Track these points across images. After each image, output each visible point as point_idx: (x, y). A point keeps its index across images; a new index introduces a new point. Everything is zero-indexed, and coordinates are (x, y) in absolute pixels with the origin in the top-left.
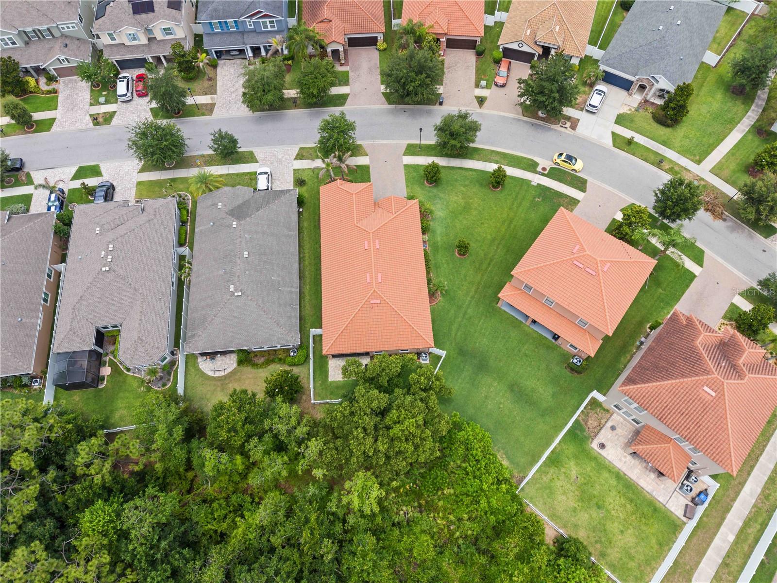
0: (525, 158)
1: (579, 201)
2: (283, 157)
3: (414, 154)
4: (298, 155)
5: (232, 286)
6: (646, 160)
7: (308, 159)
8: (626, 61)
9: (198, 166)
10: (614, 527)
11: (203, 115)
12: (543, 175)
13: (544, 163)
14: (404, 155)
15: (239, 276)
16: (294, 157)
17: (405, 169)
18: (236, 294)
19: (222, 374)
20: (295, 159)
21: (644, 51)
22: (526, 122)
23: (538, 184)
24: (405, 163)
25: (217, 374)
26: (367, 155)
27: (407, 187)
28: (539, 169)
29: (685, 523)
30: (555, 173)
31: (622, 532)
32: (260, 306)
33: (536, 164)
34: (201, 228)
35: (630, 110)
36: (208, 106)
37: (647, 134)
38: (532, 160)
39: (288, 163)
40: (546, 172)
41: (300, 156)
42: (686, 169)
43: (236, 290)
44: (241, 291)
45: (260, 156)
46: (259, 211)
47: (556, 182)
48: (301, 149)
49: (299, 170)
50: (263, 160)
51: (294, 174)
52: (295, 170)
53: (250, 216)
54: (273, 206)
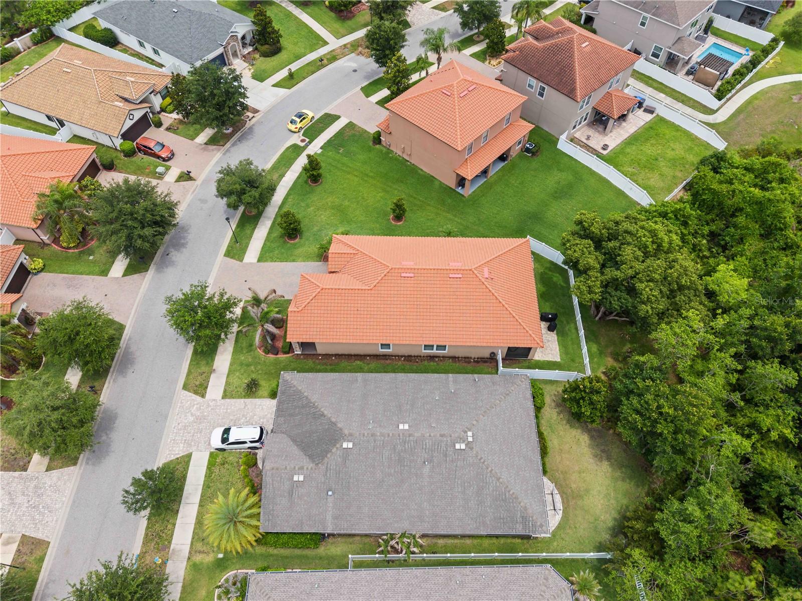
0: (284, 152)
1: (351, 122)
2: (192, 415)
3: (244, 250)
4: (196, 393)
5: (458, 446)
6: (313, 73)
7: (209, 377)
8: (201, 45)
9: (164, 563)
10: (670, 154)
11: (41, 560)
12: (310, 143)
13: (296, 139)
14: (241, 261)
15: (442, 436)
16: (198, 398)
17: (265, 261)
18: (470, 439)
19: (558, 498)
20: (203, 396)
21: (197, 28)
22: (233, 145)
23: (321, 148)
24: (255, 261)
25: (559, 505)
27: (294, 261)
28: (302, 144)
29: (658, 115)
30: (312, 132)
31: (673, 149)
32: (485, 412)
33: (295, 145)
34: (329, 517)
35: (250, 69)
36: (24, 550)
37: (284, 65)
38: (288, 148)
39: (209, 406)
40: (308, 140)
41: (200, 390)
42: (331, 51)
43: (463, 440)
44: (466, 432)
45: (178, 451)
46: (323, 415)
47: (322, 134)
48: (185, 387)
49: (225, 391)
50: (190, 445)
51: (232, 397)
52: (225, 396)
53: (335, 424)
54: (314, 398)
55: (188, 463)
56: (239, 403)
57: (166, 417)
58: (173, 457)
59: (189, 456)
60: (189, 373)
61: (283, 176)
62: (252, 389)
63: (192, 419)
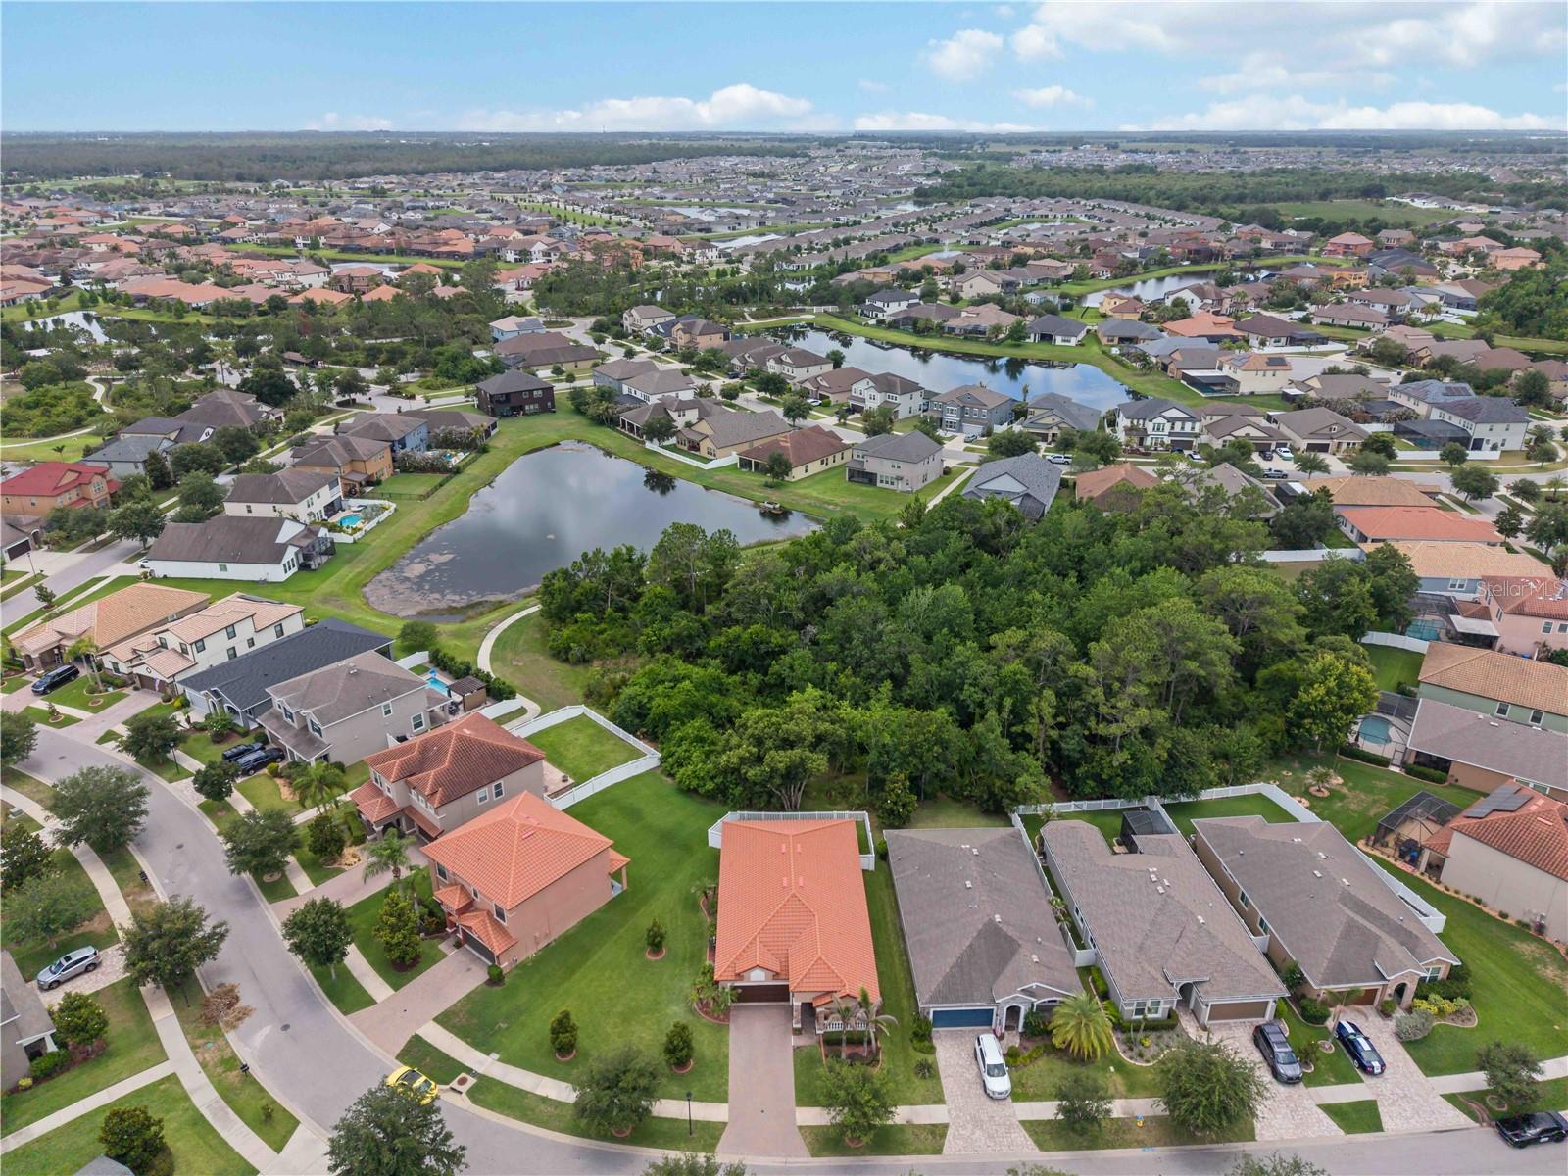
0: (486, 1107)
1: (436, 1020)
3: (706, 1126)
4: (943, 1136)
7: (919, 1126)
12: (469, 1071)
13: (456, 1093)
14: (725, 1124)
16: (950, 1132)
17: (726, 1092)
20: (946, 1126)
23: (489, 1052)
24: (725, 1107)
26: (800, 1128)
27: (727, 1057)
28: (472, 1081)
33: (473, 1094)
38: (475, 1101)
39: (958, 1117)
40: (463, 1075)
41: (938, 1132)
42: (206, 1067)
45: (1022, 1138)
46: (971, 946)
47: (452, 1055)
48: (938, 1151)
49: (935, 1102)
50: (1012, 1124)
51: (941, 1092)
52: (941, 1101)
53: (980, 932)
54: (951, 961)
55: (1031, 1122)
56: (948, 1084)
57: (984, 1164)
58: (1030, 1142)
59: (1023, 1123)
60: (919, 1152)
61: (545, 1100)
62: (928, 1071)
63: (978, 1133)
